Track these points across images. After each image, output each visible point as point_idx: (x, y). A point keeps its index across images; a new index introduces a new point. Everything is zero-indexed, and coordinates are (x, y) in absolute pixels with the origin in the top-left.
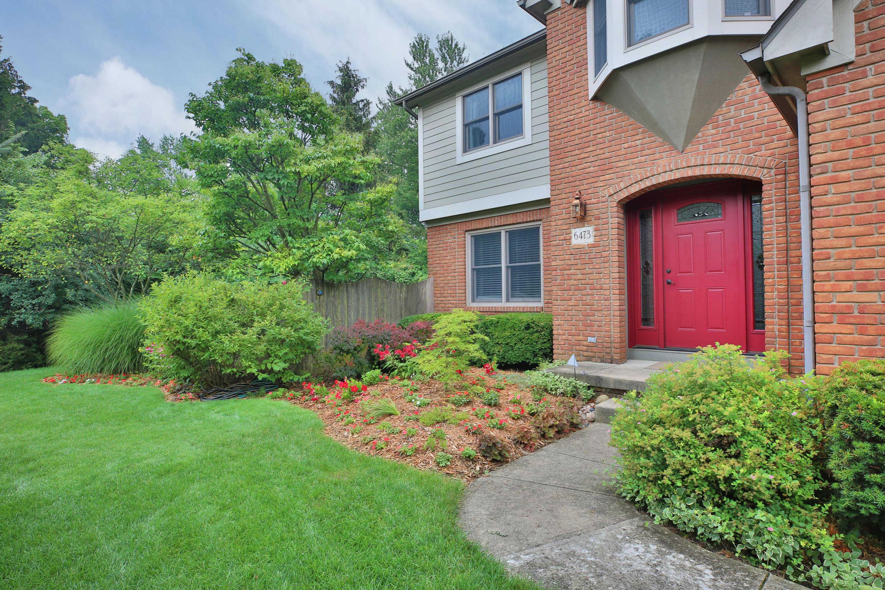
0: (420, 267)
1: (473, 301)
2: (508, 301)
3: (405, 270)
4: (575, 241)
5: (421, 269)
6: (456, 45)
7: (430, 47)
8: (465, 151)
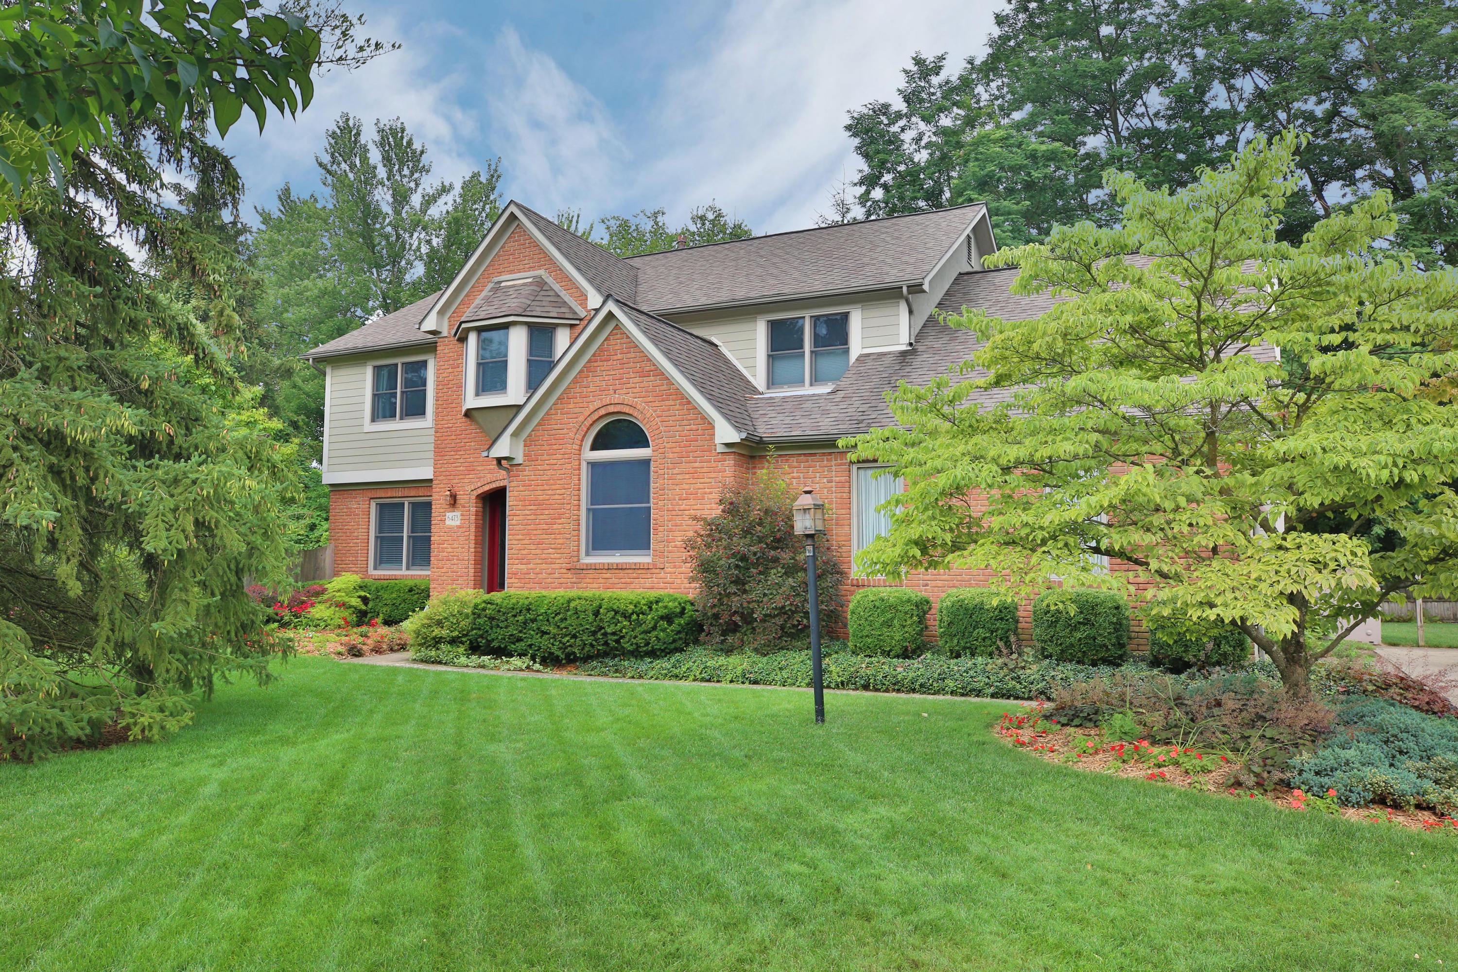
0: (324, 516)
1: (375, 568)
2: (408, 569)
3: (298, 518)
4: (449, 522)
5: (327, 519)
6: (410, 143)
7: (363, 140)
8: (373, 420)
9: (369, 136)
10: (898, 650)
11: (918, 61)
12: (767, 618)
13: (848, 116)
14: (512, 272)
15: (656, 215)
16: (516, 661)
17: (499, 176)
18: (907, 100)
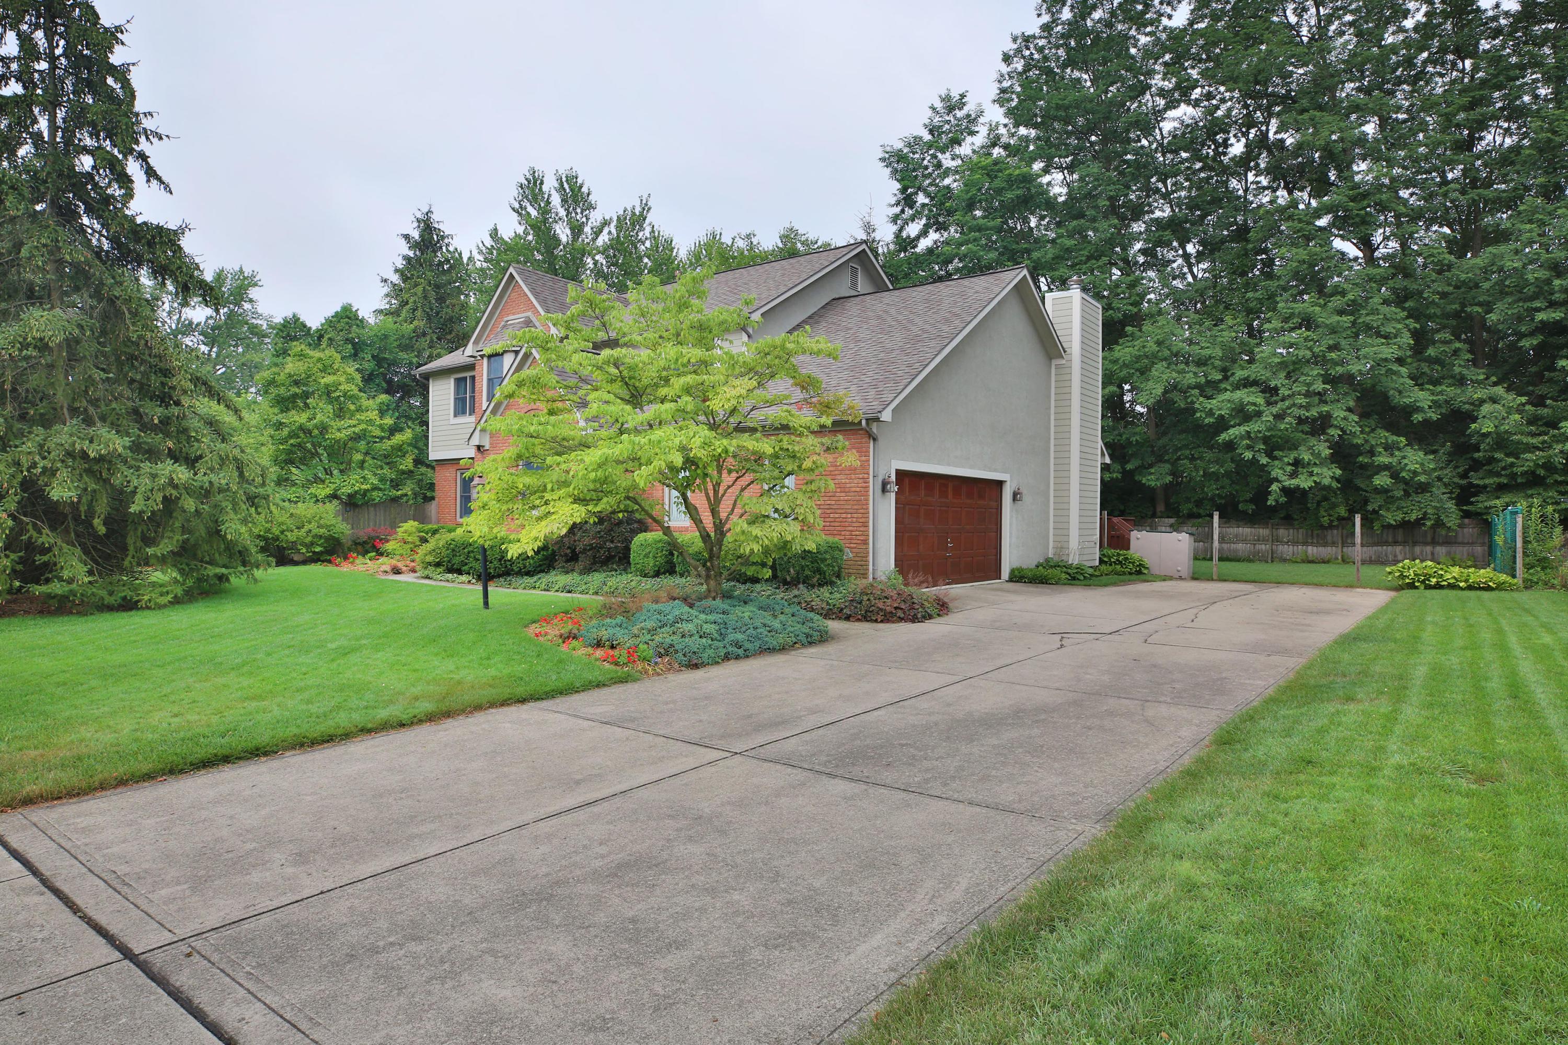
1: (461, 517)
6: (581, 187)
7: (545, 188)
8: (455, 416)
9: (550, 185)
10: (652, 573)
11: (946, 99)
12: (584, 551)
13: (881, 149)
14: (514, 314)
15: (748, 236)
16: (464, 578)
17: (649, 209)
18: (931, 132)
